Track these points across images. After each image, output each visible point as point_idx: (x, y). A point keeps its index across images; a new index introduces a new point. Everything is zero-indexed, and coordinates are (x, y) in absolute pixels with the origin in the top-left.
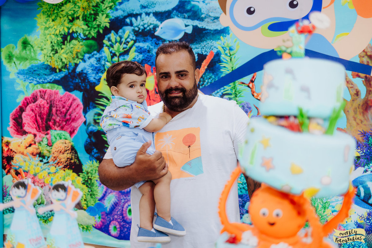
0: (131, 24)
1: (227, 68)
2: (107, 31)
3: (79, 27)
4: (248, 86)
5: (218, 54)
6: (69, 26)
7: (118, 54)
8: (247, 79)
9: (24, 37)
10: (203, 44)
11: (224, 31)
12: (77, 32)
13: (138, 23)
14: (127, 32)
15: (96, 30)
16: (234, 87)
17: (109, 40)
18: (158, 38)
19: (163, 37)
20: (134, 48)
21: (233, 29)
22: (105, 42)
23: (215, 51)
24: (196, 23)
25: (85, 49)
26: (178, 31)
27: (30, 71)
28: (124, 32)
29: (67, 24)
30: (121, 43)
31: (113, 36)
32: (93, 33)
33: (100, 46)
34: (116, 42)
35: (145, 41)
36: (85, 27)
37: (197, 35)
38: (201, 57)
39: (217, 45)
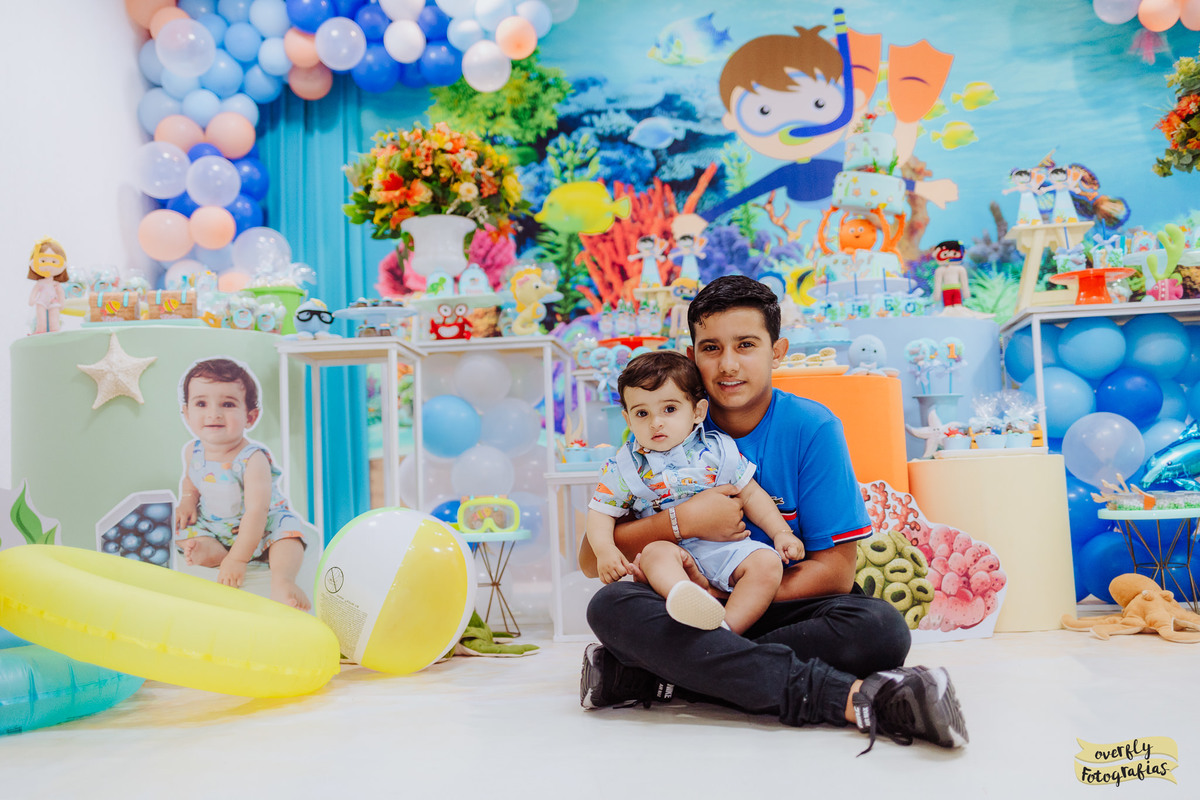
0: (592, 125)
1: (734, 187)
2: (552, 134)
3: (506, 127)
4: (764, 208)
5: (722, 168)
6: (489, 124)
7: (571, 167)
8: (762, 199)
10: (701, 153)
12: (501, 135)
13: (603, 124)
14: (585, 136)
15: (535, 132)
16: (746, 211)
17: (557, 146)
18: (634, 146)
19: (642, 143)
20: (597, 159)
21: (742, 134)
22: (550, 149)
23: (718, 163)
24: (690, 125)
25: (516, 160)
26: (663, 136)
28: (580, 136)
29: (483, 121)
30: (575, 151)
31: (562, 140)
32: (530, 137)
33: (542, 156)
34: (568, 149)
35: (614, 148)
36: (515, 127)
37: (692, 142)
38: (699, 172)
39: (721, 155)
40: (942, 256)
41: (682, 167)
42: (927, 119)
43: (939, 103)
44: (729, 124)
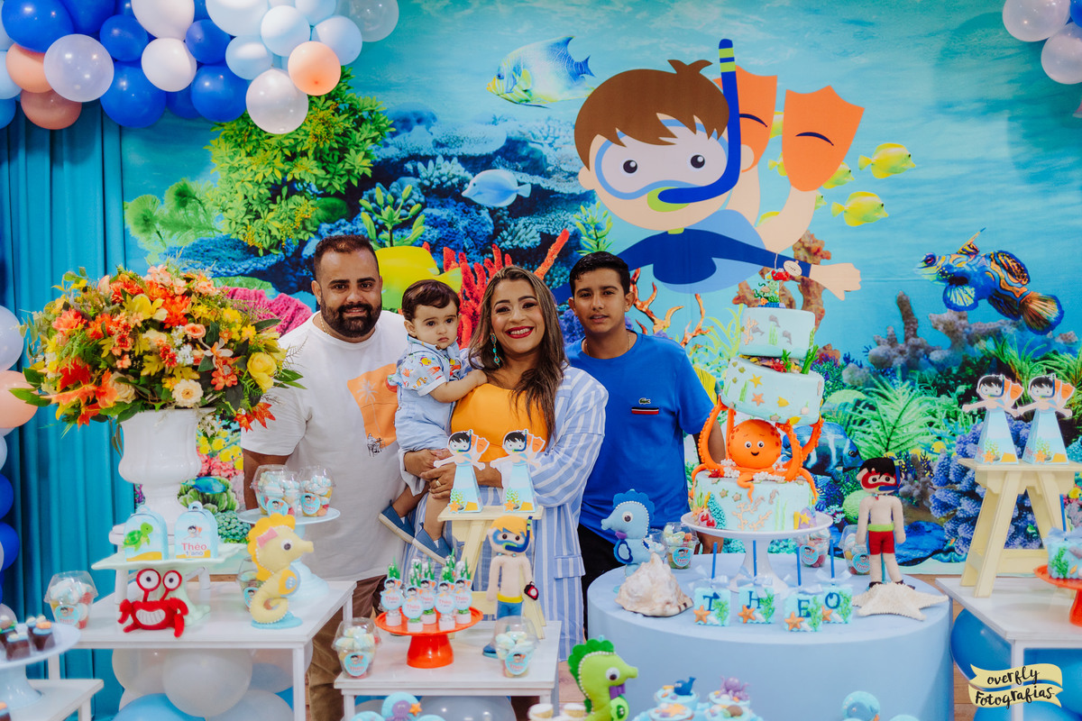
0: (416, 174)
2: (366, 183)
3: (307, 170)
5: (576, 236)
6: (286, 167)
7: (390, 227)
9: (181, 183)
10: (550, 217)
11: (586, 198)
12: (302, 181)
13: (428, 172)
14: (408, 188)
15: (344, 180)
17: (372, 199)
18: (469, 202)
19: (477, 200)
20: (421, 218)
21: (601, 194)
22: (364, 202)
23: (571, 230)
24: (538, 180)
25: (321, 213)
26: (506, 193)
27: (197, 251)
28: (402, 187)
29: (278, 162)
30: (395, 206)
31: (378, 192)
32: (338, 185)
33: (353, 211)
34: (386, 204)
35: (443, 206)
36: (321, 173)
37: (539, 202)
38: (548, 239)
39: (575, 220)
40: (870, 481)
41: (527, 232)
42: (828, 186)
43: (844, 167)
44: (586, 181)
